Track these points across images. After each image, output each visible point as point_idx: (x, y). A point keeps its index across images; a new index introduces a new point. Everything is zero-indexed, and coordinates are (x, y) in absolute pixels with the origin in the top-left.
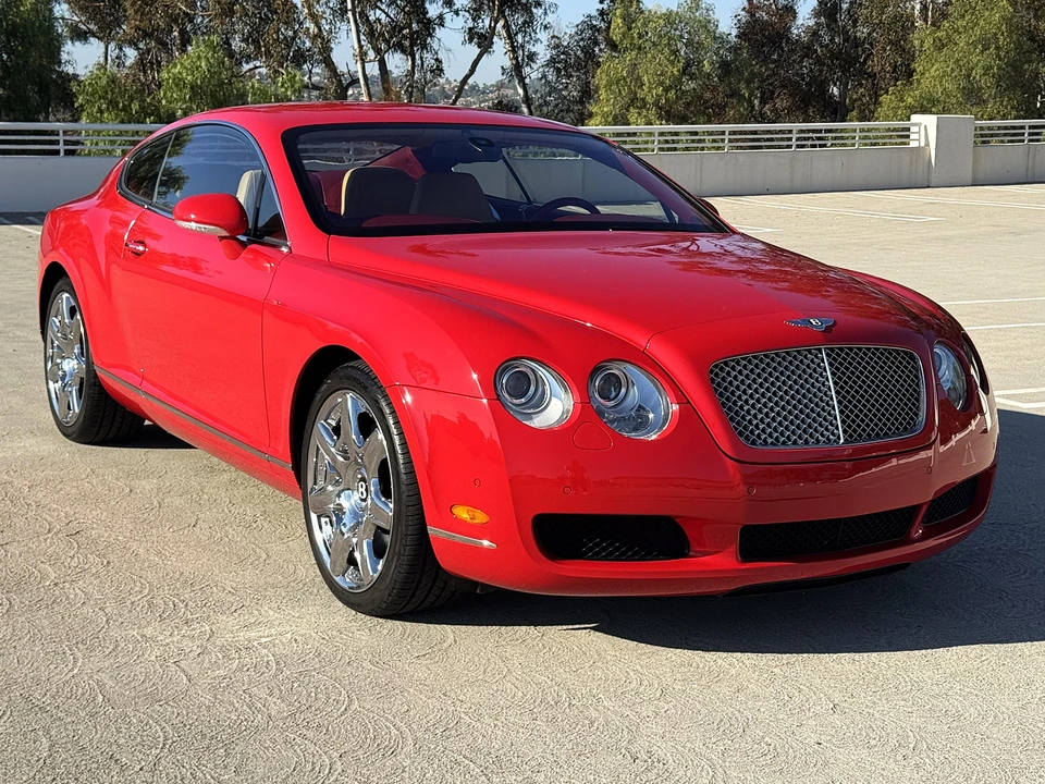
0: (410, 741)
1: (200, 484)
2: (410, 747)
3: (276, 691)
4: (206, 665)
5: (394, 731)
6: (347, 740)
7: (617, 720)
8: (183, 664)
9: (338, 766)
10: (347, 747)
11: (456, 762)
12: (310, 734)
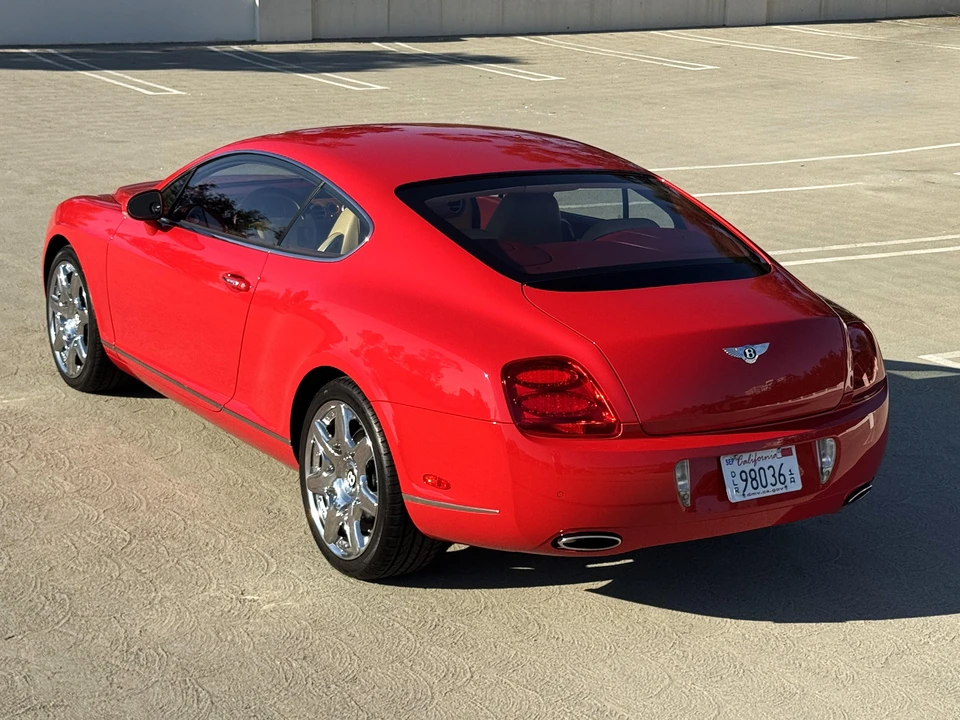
0: (145, 504)
1: (18, 342)
2: (144, 507)
3: (69, 479)
4: (26, 463)
5: (136, 499)
6: (108, 503)
7: (267, 493)
8: (12, 463)
9: (103, 517)
10: (108, 507)
11: (169, 514)
12: (88, 501)
